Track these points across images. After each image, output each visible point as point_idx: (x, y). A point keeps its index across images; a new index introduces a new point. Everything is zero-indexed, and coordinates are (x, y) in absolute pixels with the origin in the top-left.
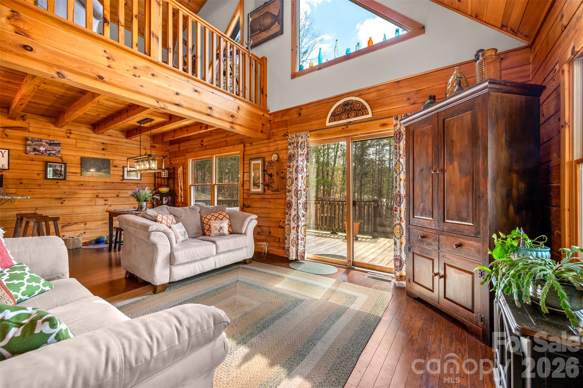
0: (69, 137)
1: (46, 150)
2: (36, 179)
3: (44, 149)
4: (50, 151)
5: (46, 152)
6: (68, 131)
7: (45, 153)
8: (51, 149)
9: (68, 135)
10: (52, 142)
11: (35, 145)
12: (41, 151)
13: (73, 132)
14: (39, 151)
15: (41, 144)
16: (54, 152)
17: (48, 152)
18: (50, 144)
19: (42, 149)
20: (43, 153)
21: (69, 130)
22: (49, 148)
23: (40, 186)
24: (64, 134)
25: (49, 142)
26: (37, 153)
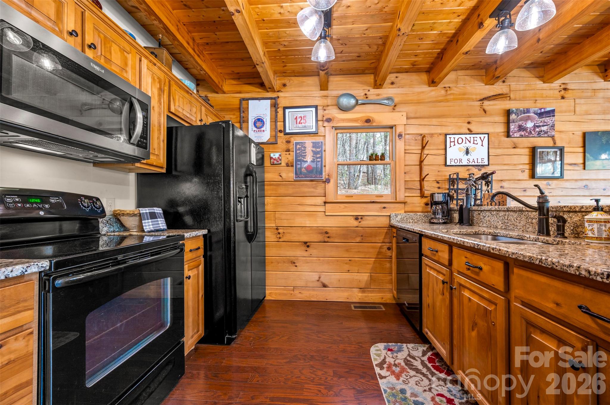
0: (563, 98)
1: (535, 126)
2: (519, 180)
3: (532, 124)
4: (540, 126)
5: (534, 130)
6: (563, 87)
7: (533, 132)
8: (541, 124)
9: (563, 92)
10: (543, 110)
11: (521, 120)
12: (529, 130)
13: (569, 87)
14: (525, 129)
15: (529, 116)
16: (544, 128)
17: (537, 130)
18: (540, 115)
19: (530, 125)
20: (531, 132)
21: (563, 84)
22: (539, 121)
23: (525, 191)
24: (556, 92)
25: (539, 112)
26: (523, 133)
